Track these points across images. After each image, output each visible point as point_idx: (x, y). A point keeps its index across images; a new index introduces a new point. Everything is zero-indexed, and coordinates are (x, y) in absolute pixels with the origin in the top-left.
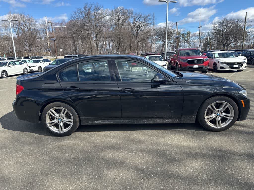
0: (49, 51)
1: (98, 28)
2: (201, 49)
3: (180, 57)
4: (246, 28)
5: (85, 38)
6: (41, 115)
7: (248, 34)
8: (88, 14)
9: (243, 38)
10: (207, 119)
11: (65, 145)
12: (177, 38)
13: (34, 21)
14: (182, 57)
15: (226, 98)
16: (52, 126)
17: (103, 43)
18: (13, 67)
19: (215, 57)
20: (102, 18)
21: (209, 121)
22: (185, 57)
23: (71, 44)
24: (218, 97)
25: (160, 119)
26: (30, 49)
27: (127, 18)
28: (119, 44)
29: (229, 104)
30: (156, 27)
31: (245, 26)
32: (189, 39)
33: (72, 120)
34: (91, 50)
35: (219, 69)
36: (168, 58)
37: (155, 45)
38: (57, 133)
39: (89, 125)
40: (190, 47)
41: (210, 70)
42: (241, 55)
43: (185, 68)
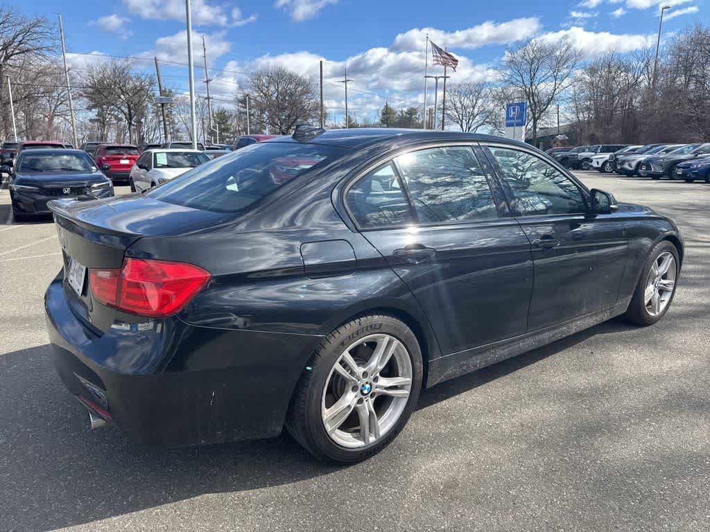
12: (163, 105)
29: (672, 258)
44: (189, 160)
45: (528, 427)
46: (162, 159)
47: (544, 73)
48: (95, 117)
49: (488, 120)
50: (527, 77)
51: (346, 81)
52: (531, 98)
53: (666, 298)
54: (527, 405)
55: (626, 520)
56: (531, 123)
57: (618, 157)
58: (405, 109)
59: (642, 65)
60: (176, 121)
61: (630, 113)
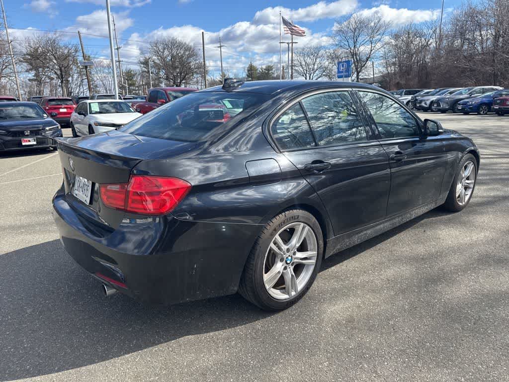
29: (473, 166)
33: (313, 253)
44: (114, 107)
45: (392, 281)
46: (95, 107)
47: (363, 39)
48: (33, 78)
49: (324, 73)
50: (351, 42)
51: (220, 47)
52: (355, 57)
53: (469, 192)
54: (388, 267)
55: (467, 335)
56: (355, 75)
57: (417, 98)
58: (264, 67)
59: (431, 32)
60: (95, 79)
61: (423, 67)
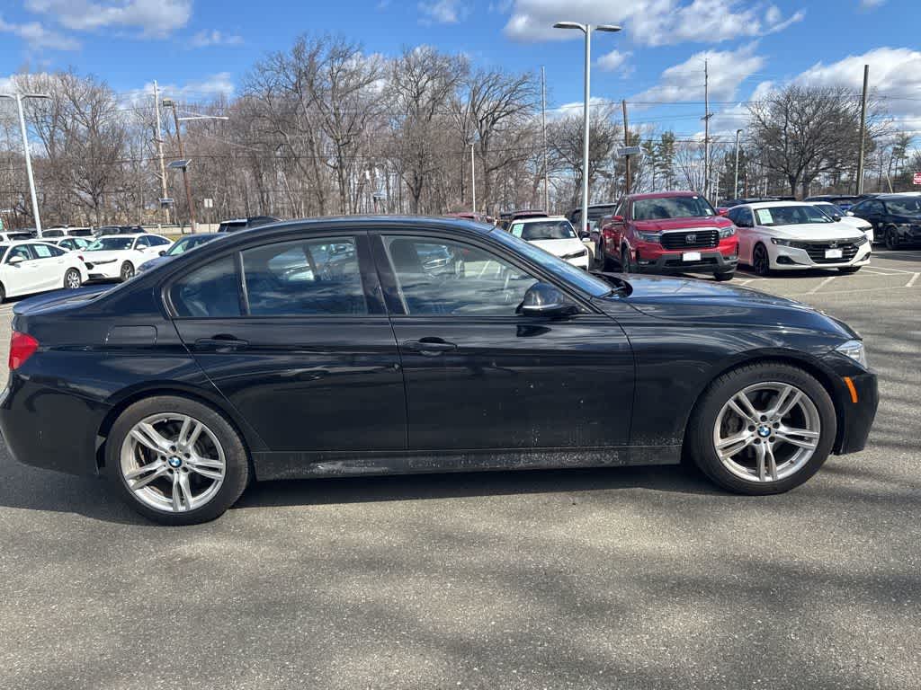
0: (165, 205)
1: (346, 122)
2: (714, 194)
3: (635, 223)
4: (866, 120)
5: (297, 159)
6: (104, 444)
7: (874, 139)
8: (307, 75)
9: (860, 156)
10: (725, 448)
11: (193, 560)
12: (628, 157)
13: (113, 98)
14: (643, 223)
15: (789, 369)
16: (148, 485)
17: (364, 175)
18: (28, 265)
19: (759, 224)
20: (360, 86)
21: (732, 458)
22: (651, 225)
23: (248, 181)
24: (759, 366)
25: (552, 451)
26: (95, 199)
27: (447, 88)
28: (419, 178)
29: (800, 394)
30: (552, 119)
31: (863, 114)
32: (670, 161)
33: (221, 464)
34: (321, 203)
35: (774, 265)
36: (595, 227)
37: (548, 182)
38: (165, 511)
39: (285, 480)
40: (673, 187)
41: (744, 269)
42: (853, 214)
43: (653, 263)
